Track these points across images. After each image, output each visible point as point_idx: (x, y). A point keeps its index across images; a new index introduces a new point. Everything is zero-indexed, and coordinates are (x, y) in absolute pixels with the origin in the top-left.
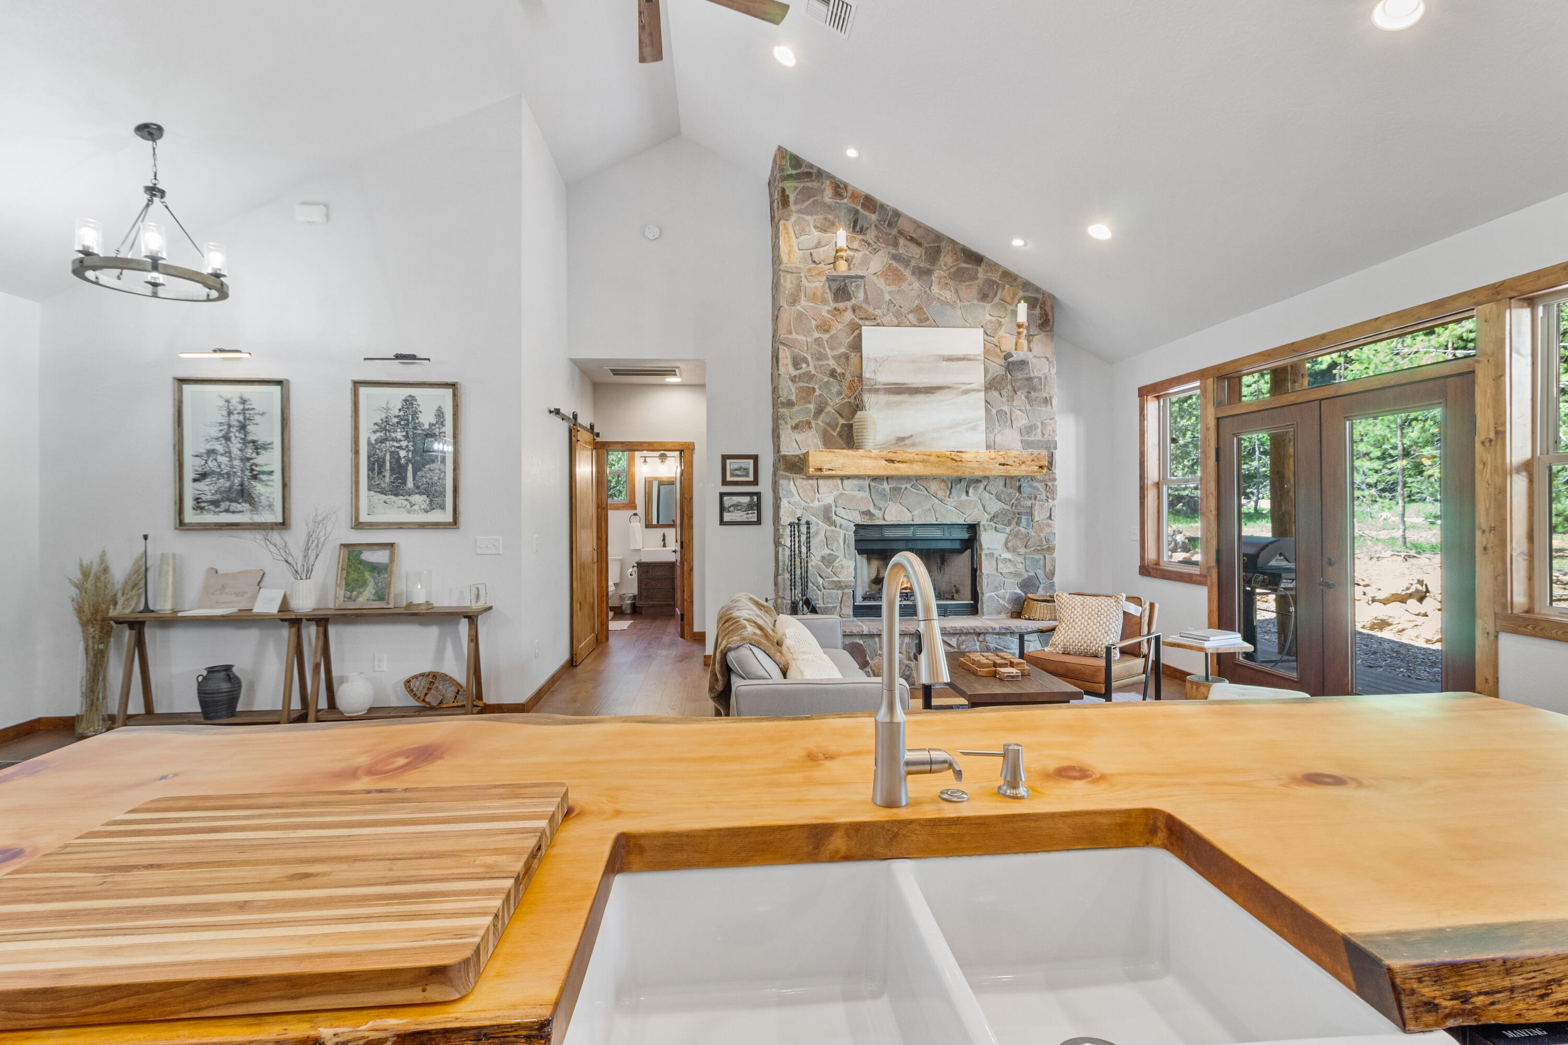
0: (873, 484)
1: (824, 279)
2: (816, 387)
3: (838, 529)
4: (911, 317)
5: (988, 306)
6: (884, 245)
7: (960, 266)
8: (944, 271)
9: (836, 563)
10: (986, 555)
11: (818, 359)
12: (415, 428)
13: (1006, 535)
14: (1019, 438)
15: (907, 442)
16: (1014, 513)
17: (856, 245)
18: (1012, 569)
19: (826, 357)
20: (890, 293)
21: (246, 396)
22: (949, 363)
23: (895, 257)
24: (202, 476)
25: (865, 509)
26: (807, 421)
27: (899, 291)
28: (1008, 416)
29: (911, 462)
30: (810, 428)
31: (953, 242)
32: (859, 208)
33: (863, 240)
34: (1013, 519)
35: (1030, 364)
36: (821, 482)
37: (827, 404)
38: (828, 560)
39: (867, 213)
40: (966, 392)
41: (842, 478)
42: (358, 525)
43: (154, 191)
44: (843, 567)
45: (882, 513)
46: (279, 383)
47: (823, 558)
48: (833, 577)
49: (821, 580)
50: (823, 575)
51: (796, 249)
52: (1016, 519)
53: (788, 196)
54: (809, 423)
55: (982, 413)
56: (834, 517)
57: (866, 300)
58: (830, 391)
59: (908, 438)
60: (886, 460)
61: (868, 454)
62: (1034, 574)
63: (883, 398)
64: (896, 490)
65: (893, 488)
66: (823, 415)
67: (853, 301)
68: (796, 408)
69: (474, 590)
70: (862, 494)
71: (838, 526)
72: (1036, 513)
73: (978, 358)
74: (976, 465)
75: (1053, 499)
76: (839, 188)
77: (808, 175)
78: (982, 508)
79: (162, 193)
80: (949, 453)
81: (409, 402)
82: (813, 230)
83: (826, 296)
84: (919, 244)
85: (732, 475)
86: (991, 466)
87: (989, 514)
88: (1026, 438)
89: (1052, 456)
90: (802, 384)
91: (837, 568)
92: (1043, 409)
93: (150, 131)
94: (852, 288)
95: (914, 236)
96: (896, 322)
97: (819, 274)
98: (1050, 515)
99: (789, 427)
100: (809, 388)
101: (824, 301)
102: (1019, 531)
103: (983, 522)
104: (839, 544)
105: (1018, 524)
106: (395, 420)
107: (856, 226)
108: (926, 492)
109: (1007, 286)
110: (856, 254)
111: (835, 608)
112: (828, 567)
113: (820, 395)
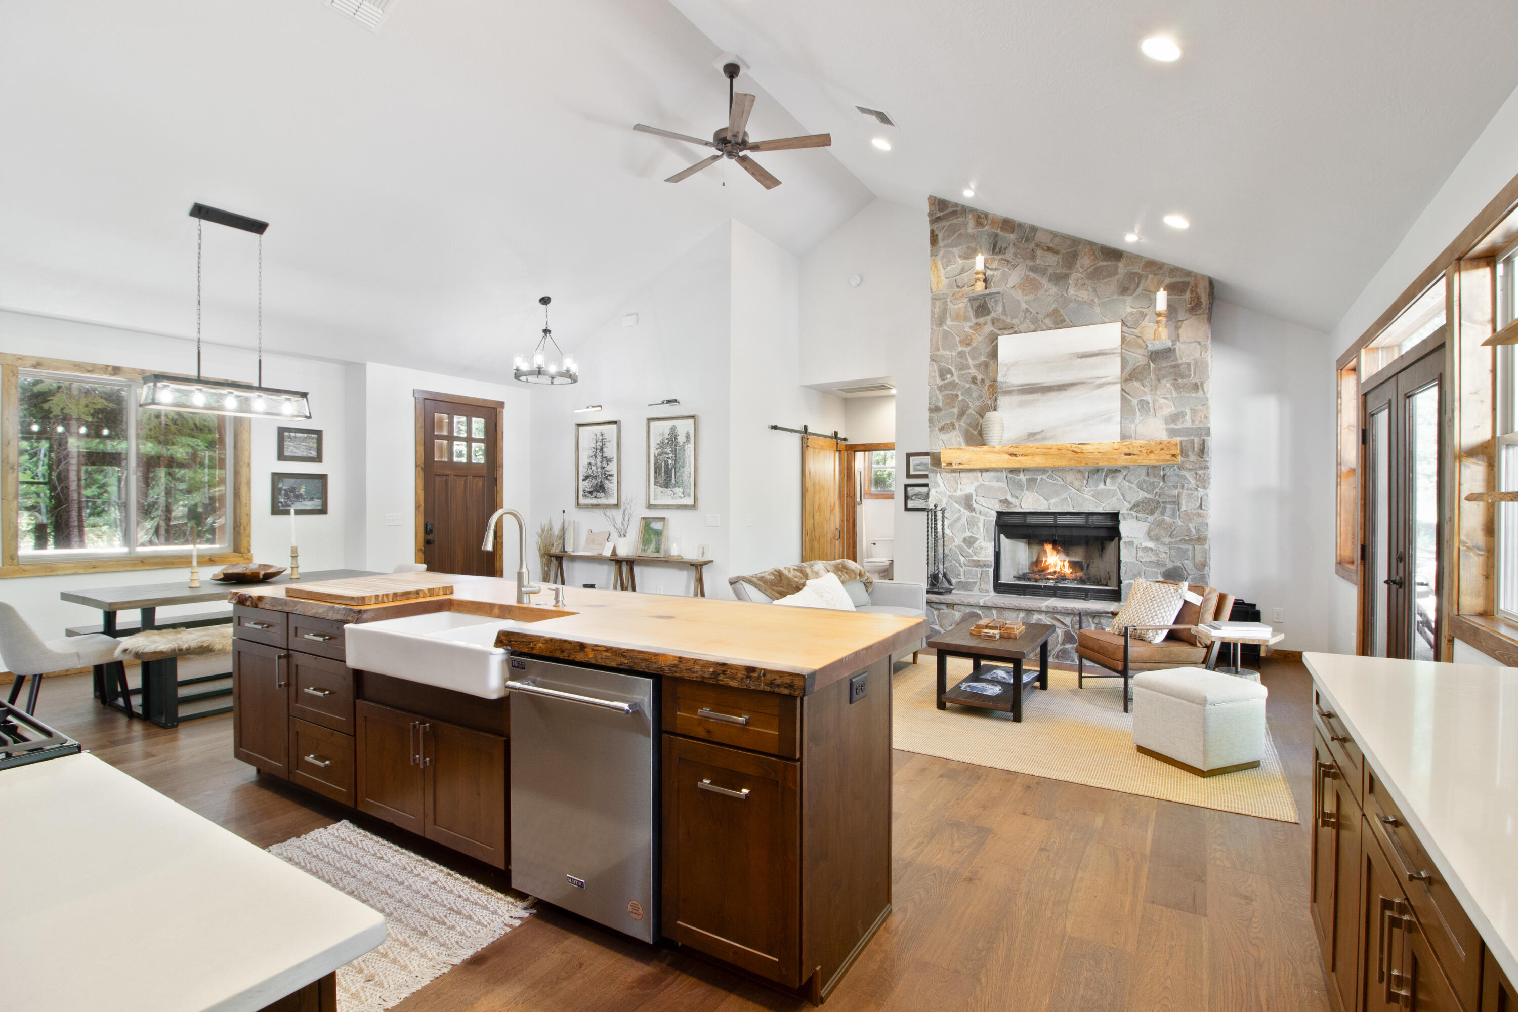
0: (1010, 475)
1: (967, 299)
2: (959, 393)
3: (978, 515)
4: (1048, 321)
5: (1129, 299)
6: (1021, 260)
7: (1098, 265)
8: (1081, 273)
9: (976, 545)
10: (1125, 543)
11: (961, 369)
12: (676, 446)
13: (1148, 524)
14: (1164, 426)
15: (1037, 436)
16: (1158, 503)
17: (995, 265)
18: (1154, 558)
19: (968, 367)
20: (1026, 302)
21: (603, 432)
22: (1084, 359)
23: (1032, 269)
24: (587, 477)
25: (1003, 498)
26: (951, 423)
27: (1035, 299)
28: (1151, 405)
29: (1033, 455)
30: (954, 429)
31: (1091, 244)
32: (998, 231)
33: (1002, 259)
34: (1157, 508)
35: (1177, 351)
36: (963, 474)
37: (968, 407)
38: (969, 542)
39: (1006, 235)
40: (1100, 386)
41: (982, 470)
42: (650, 506)
43: (546, 332)
44: (981, 548)
45: (1019, 502)
46: (615, 422)
47: (965, 540)
48: (973, 556)
49: (962, 559)
50: (964, 555)
51: (943, 278)
52: (1161, 509)
53: (937, 235)
54: (953, 425)
55: (1117, 404)
56: (975, 505)
57: (1004, 312)
58: (971, 395)
59: (1038, 433)
60: (1010, 455)
61: (992, 449)
62: (1181, 565)
63: (1016, 398)
64: (1032, 481)
65: (1029, 479)
66: (965, 417)
67: (993, 315)
68: (943, 413)
69: (701, 550)
70: (1000, 484)
71: (978, 512)
72: (1183, 502)
73: (1114, 351)
74: (1099, 456)
75: (1204, 487)
76: (981, 218)
77: (954, 213)
78: (1122, 498)
79: (550, 331)
80: (1070, 446)
81: (673, 429)
82: (958, 259)
83: (968, 314)
84: (1056, 252)
85: (915, 470)
86: (1115, 457)
87: (1129, 503)
88: (1172, 426)
89: (1204, 443)
90: (947, 392)
91: (976, 548)
92: (1193, 395)
93: (545, 301)
94: (990, 304)
95: (1051, 245)
96: (1033, 327)
97: (962, 296)
98: (1201, 504)
99: (937, 429)
100: (953, 395)
101: (966, 319)
102: (1163, 520)
103: (1123, 511)
104: (979, 528)
105: (1163, 513)
106: (667, 441)
107: (996, 248)
108: (1062, 482)
109: (1150, 276)
110: (996, 273)
111: (975, 583)
112: (969, 548)
113: (963, 400)
